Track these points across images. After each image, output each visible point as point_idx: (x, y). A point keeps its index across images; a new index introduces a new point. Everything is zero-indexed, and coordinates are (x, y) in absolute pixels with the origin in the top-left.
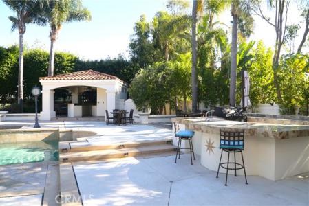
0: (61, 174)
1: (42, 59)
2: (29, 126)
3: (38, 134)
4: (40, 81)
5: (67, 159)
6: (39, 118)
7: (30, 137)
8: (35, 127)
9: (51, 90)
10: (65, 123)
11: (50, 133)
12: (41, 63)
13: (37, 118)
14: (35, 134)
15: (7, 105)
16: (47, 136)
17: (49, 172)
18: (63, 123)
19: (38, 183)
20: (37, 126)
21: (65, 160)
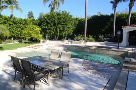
0: (121, 73)
1: (124, 18)
2: (115, 48)
3: (118, 52)
4: (122, 28)
5: (127, 67)
6: (119, 45)
7: (114, 53)
8: (117, 49)
9: (128, 32)
10: (133, 49)
11: (124, 53)
12: (124, 19)
13: (118, 45)
14: (117, 52)
15: (108, 38)
16: (122, 53)
17: (117, 71)
18: (132, 49)
19: (110, 74)
20: (118, 48)
21: (126, 67)
